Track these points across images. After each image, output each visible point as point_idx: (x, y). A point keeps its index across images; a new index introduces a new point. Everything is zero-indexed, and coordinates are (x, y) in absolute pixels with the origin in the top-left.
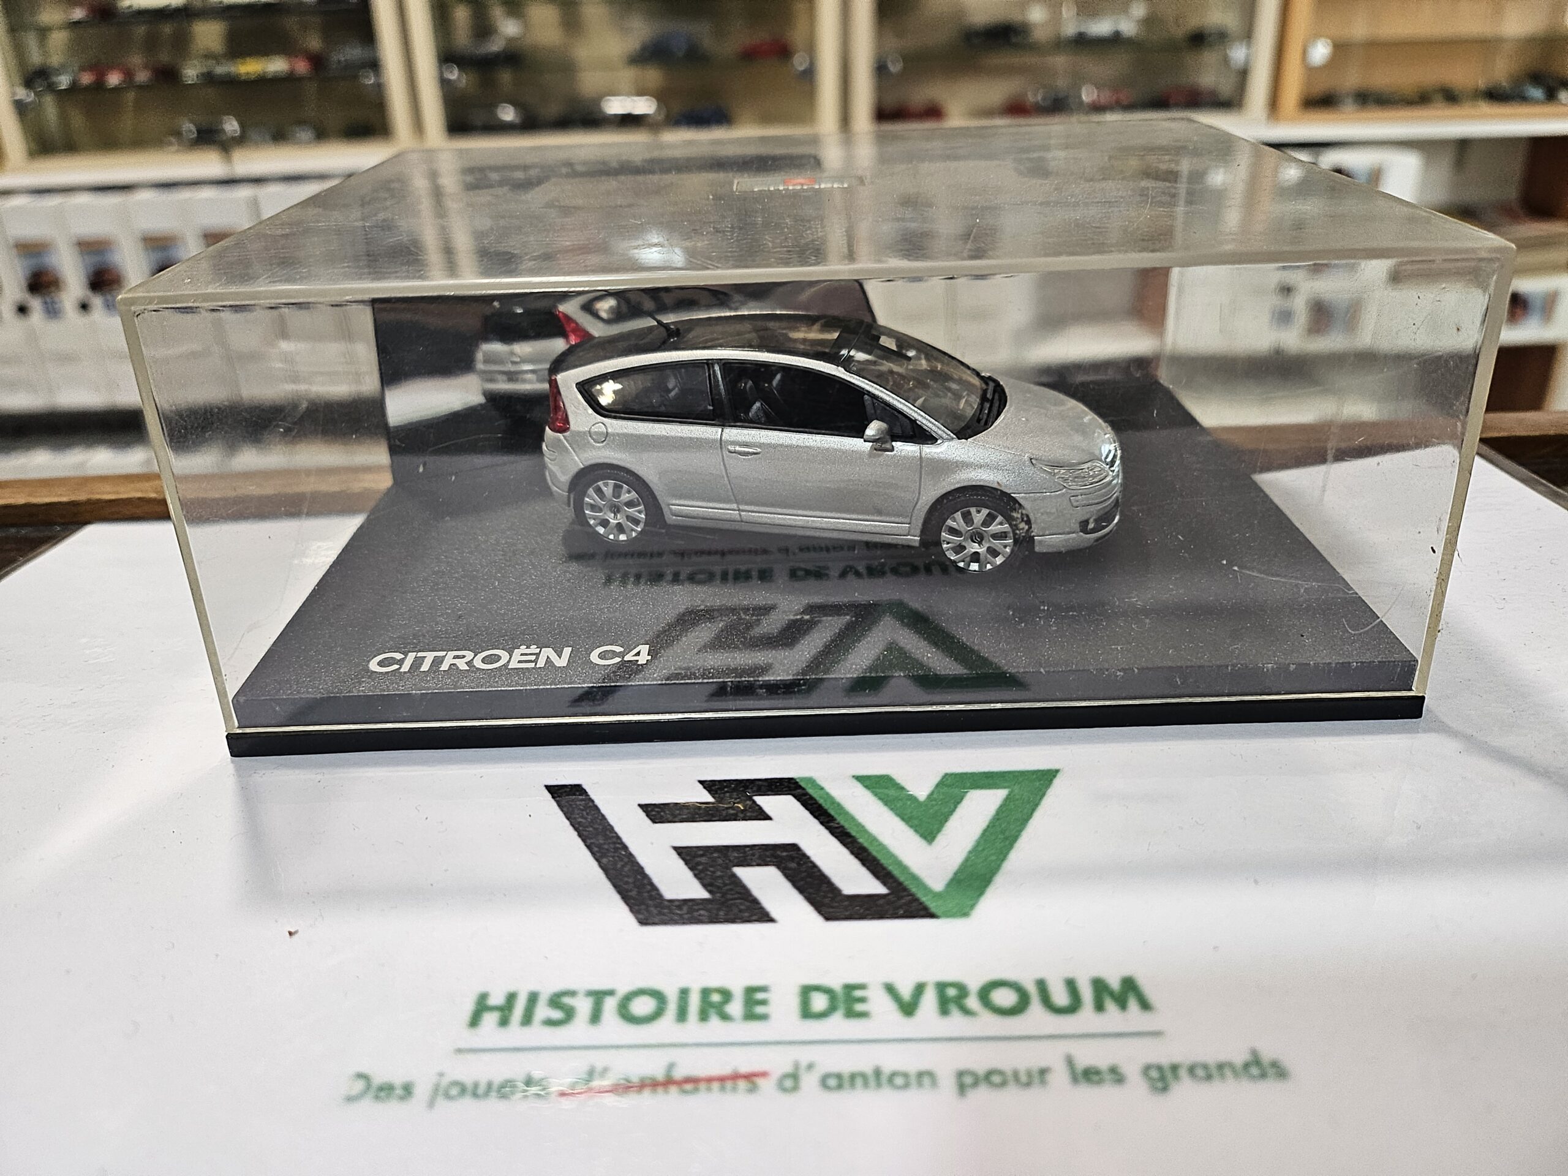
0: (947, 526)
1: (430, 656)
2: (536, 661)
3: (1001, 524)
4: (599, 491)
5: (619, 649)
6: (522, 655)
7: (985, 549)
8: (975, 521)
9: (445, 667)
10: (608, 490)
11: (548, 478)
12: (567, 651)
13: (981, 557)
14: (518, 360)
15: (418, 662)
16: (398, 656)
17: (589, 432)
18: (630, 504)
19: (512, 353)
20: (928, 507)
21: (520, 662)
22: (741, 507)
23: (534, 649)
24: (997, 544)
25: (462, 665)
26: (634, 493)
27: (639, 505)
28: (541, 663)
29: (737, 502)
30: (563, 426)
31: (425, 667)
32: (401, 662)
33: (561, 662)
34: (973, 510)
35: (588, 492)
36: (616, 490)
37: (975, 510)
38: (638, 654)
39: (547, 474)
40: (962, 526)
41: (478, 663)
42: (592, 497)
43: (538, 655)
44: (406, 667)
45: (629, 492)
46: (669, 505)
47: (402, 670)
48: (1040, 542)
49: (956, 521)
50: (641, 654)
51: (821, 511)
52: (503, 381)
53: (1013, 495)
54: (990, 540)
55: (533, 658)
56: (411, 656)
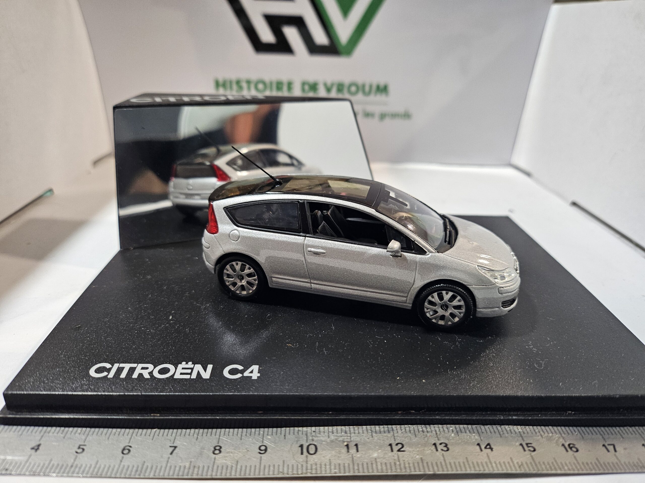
0: (428, 300)
1: (127, 367)
2: (190, 374)
3: (459, 301)
4: (232, 267)
5: (240, 368)
6: (183, 369)
7: (449, 313)
8: (445, 299)
9: (135, 376)
10: (238, 268)
11: (204, 257)
12: (210, 367)
13: (446, 317)
14: (191, 188)
15: (120, 370)
16: (108, 366)
17: (229, 234)
18: (249, 275)
19: (188, 184)
20: (418, 289)
21: (181, 374)
22: (312, 281)
23: (190, 365)
24: (456, 311)
25: (146, 375)
26: (252, 269)
27: (254, 276)
28: (194, 376)
29: (309, 278)
30: (215, 230)
31: (123, 375)
32: (109, 370)
33: (206, 375)
34: (444, 292)
35: (226, 267)
36: (242, 266)
37: (445, 292)
38: (252, 372)
39: (204, 254)
40: (438, 301)
41: (156, 374)
42: (228, 270)
43: (192, 369)
44: (111, 375)
45: (249, 269)
46: (272, 277)
47: (109, 377)
48: (480, 312)
49: (435, 298)
50: (254, 372)
51: (358, 286)
52: (183, 199)
53: (468, 286)
54: (451, 309)
55: (189, 371)
56: (116, 366)
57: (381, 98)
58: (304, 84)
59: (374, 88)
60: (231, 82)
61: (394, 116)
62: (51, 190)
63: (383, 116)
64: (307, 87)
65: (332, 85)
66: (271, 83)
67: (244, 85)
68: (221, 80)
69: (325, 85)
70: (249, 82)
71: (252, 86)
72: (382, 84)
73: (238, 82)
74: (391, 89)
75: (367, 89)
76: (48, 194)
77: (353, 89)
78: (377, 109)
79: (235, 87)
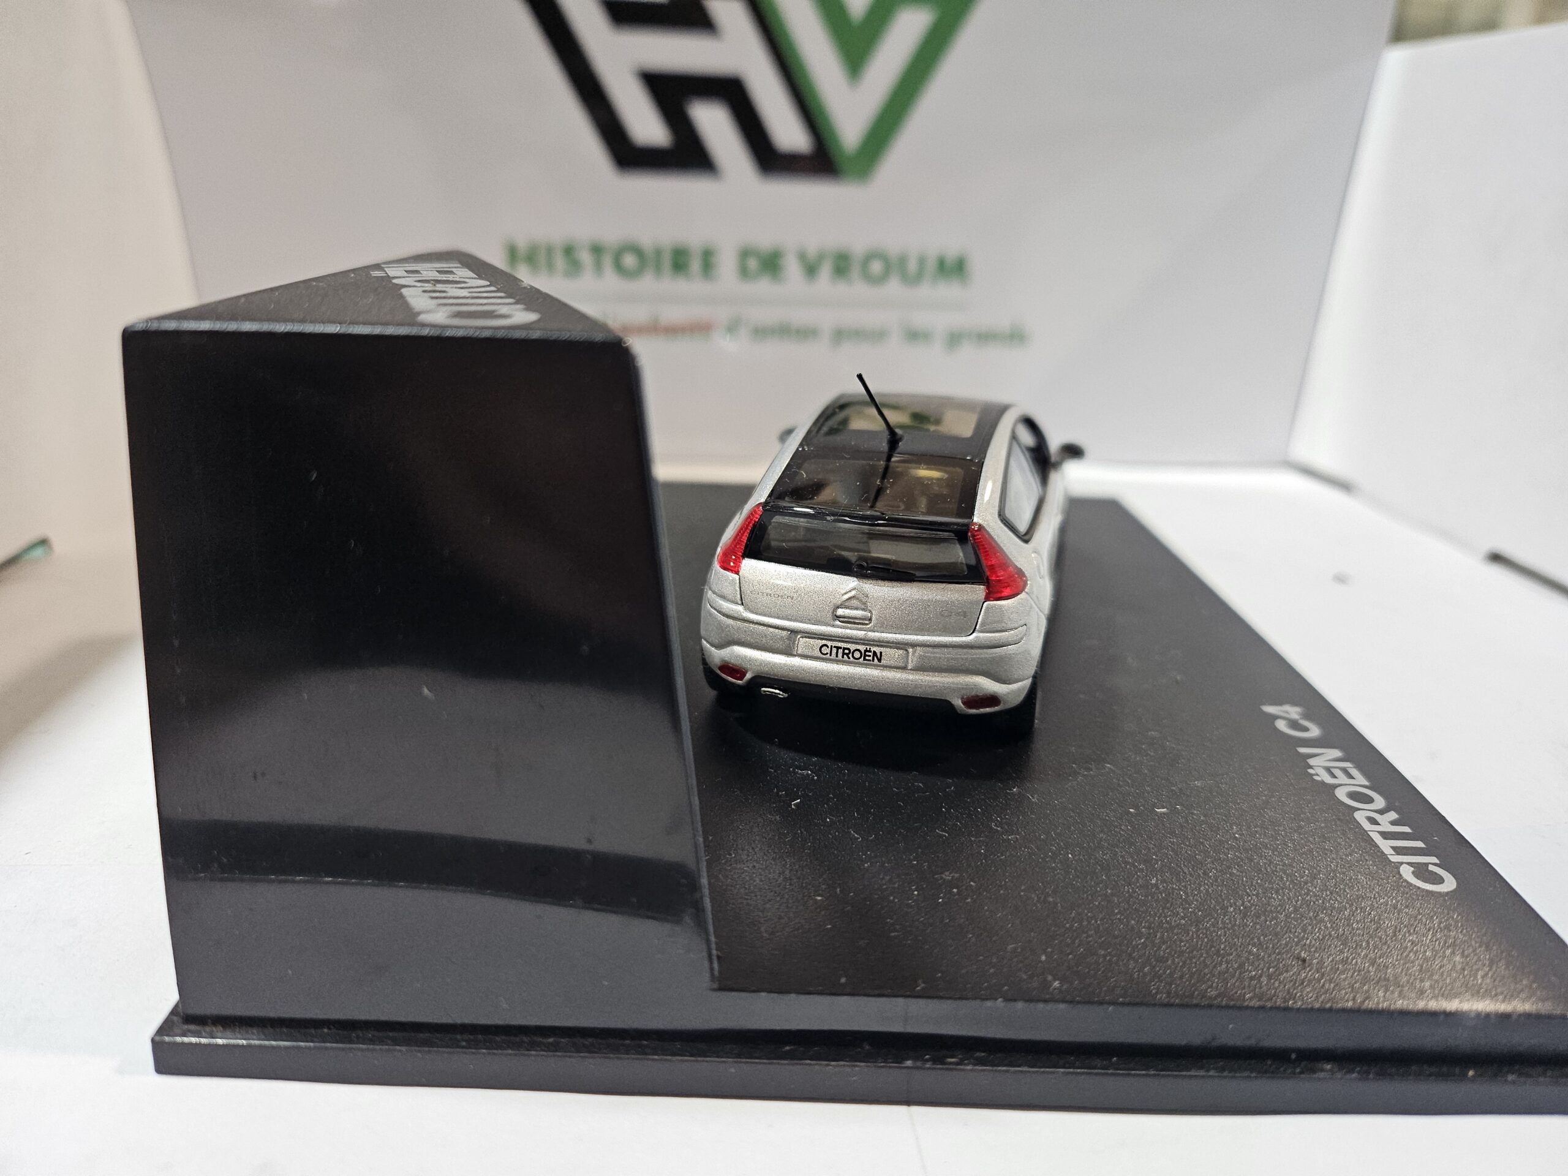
57: (949, 291)
58: (745, 254)
59: (931, 265)
60: (550, 251)
61: (985, 337)
62: (43, 542)
63: (954, 339)
64: (753, 264)
65: (821, 257)
66: (658, 253)
67: (586, 257)
68: (522, 244)
69: (802, 257)
70: (597, 250)
71: (608, 262)
72: (952, 252)
73: (569, 251)
74: (977, 266)
75: (912, 266)
76: (38, 552)
77: (876, 267)
78: (940, 322)
79: (560, 262)
